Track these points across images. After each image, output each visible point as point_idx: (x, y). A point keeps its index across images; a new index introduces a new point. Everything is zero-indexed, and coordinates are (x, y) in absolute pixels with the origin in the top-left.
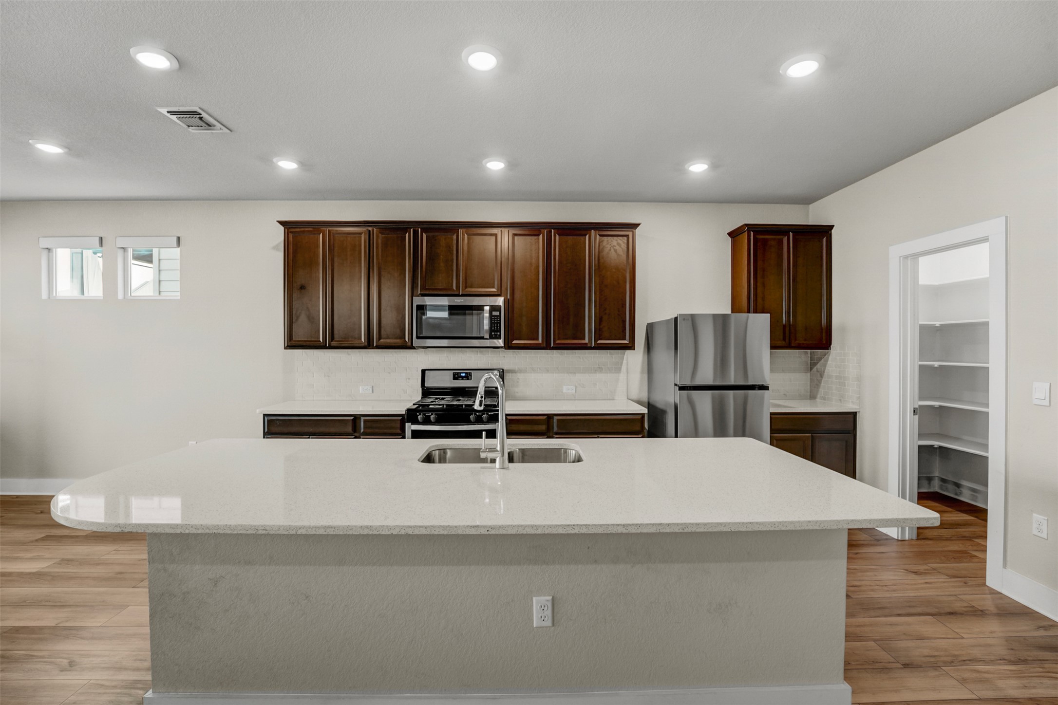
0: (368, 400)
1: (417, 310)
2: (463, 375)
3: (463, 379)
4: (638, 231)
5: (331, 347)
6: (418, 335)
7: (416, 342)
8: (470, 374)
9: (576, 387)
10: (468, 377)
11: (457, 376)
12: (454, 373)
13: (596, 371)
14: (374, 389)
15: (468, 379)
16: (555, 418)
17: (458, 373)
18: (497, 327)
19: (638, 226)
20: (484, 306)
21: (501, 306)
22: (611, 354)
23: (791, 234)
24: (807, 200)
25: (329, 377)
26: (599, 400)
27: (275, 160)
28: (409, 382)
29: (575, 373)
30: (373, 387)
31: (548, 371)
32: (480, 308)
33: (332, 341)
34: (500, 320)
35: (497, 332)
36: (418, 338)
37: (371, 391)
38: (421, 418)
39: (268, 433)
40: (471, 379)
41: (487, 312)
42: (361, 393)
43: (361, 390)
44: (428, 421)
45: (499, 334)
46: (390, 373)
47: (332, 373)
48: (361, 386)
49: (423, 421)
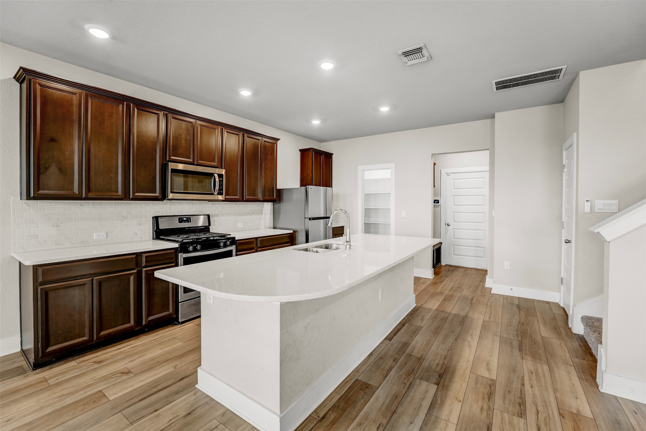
0: (102, 245)
1: (172, 172)
2: (185, 219)
3: (185, 222)
4: (278, 142)
5: (87, 199)
6: (172, 191)
7: (171, 196)
8: (189, 218)
9: (244, 223)
10: (188, 220)
11: (181, 220)
12: (179, 218)
13: (252, 214)
14: (108, 234)
15: (188, 222)
16: (259, 239)
17: (181, 218)
18: (221, 187)
19: (279, 140)
20: (214, 173)
21: (223, 174)
22: (258, 204)
23: (323, 155)
24: (321, 141)
25: (58, 226)
26: (254, 230)
27: (86, 26)
28: (140, 227)
29: (243, 216)
30: (107, 233)
31: (230, 215)
32: (212, 175)
33: (88, 193)
34: (223, 183)
35: (221, 191)
36: (172, 192)
37: (105, 237)
38: (191, 248)
39: (42, 284)
40: (191, 222)
41: (217, 178)
42: (94, 239)
43: (95, 236)
44: (195, 250)
45: (222, 192)
46: (123, 220)
47: (62, 223)
48: (95, 233)
49: (192, 250)
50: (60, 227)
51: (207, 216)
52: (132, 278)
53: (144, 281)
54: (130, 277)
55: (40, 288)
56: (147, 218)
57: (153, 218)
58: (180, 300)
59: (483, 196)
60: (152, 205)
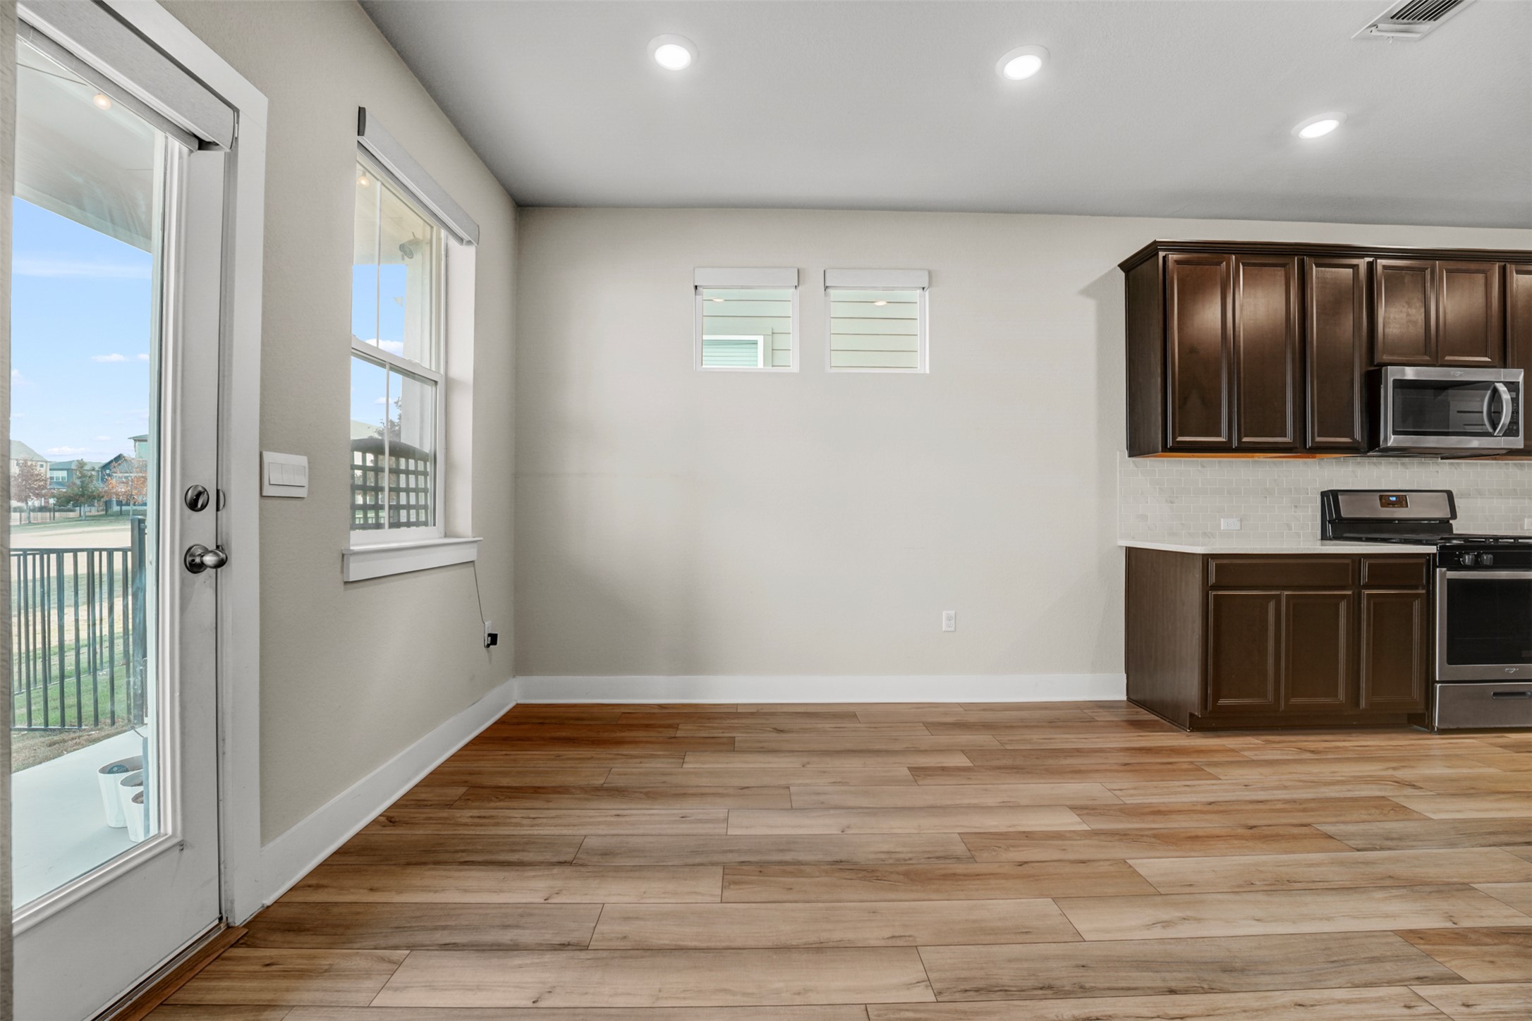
1: (1395, 387)
2: (1393, 499)
3: (1394, 506)
6: (1395, 429)
7: (1392, 441)
8: (1402, 498)
10: (1401, 502)
11: (1384, 501)
12: (1379, 496)
14: (1243, 522)
15: (1403, 506)
17: (1387, 496)
18: (1515, 416)
21: (1518, 382)
28: (1295, 512)
30: (1241, 519)
31: (1501, 495)
33: (1240, 440)
34: (1518, 406)
35: (1514, 426)
36: (1395, 432)
37: (1238, 527)
38: (1468, 559)
39: (1215, 587)
40: (1407, 506)
41: (1504, 392)
42: (1222, 529)
43: (1223, 524)
44: (1477, 565)
45: (1515, 428)
47: (1177, 497)
48: (1223, 518)
49: (1473, 565)
51: (1446, 495)
52: (1343, 606)
53: (1364, 616)
54: (1339, 604)
55: (1212, 593)
56: (1308, 494)
57: (1324, 494)
58: (1439, 678)
60: (1318, 468)
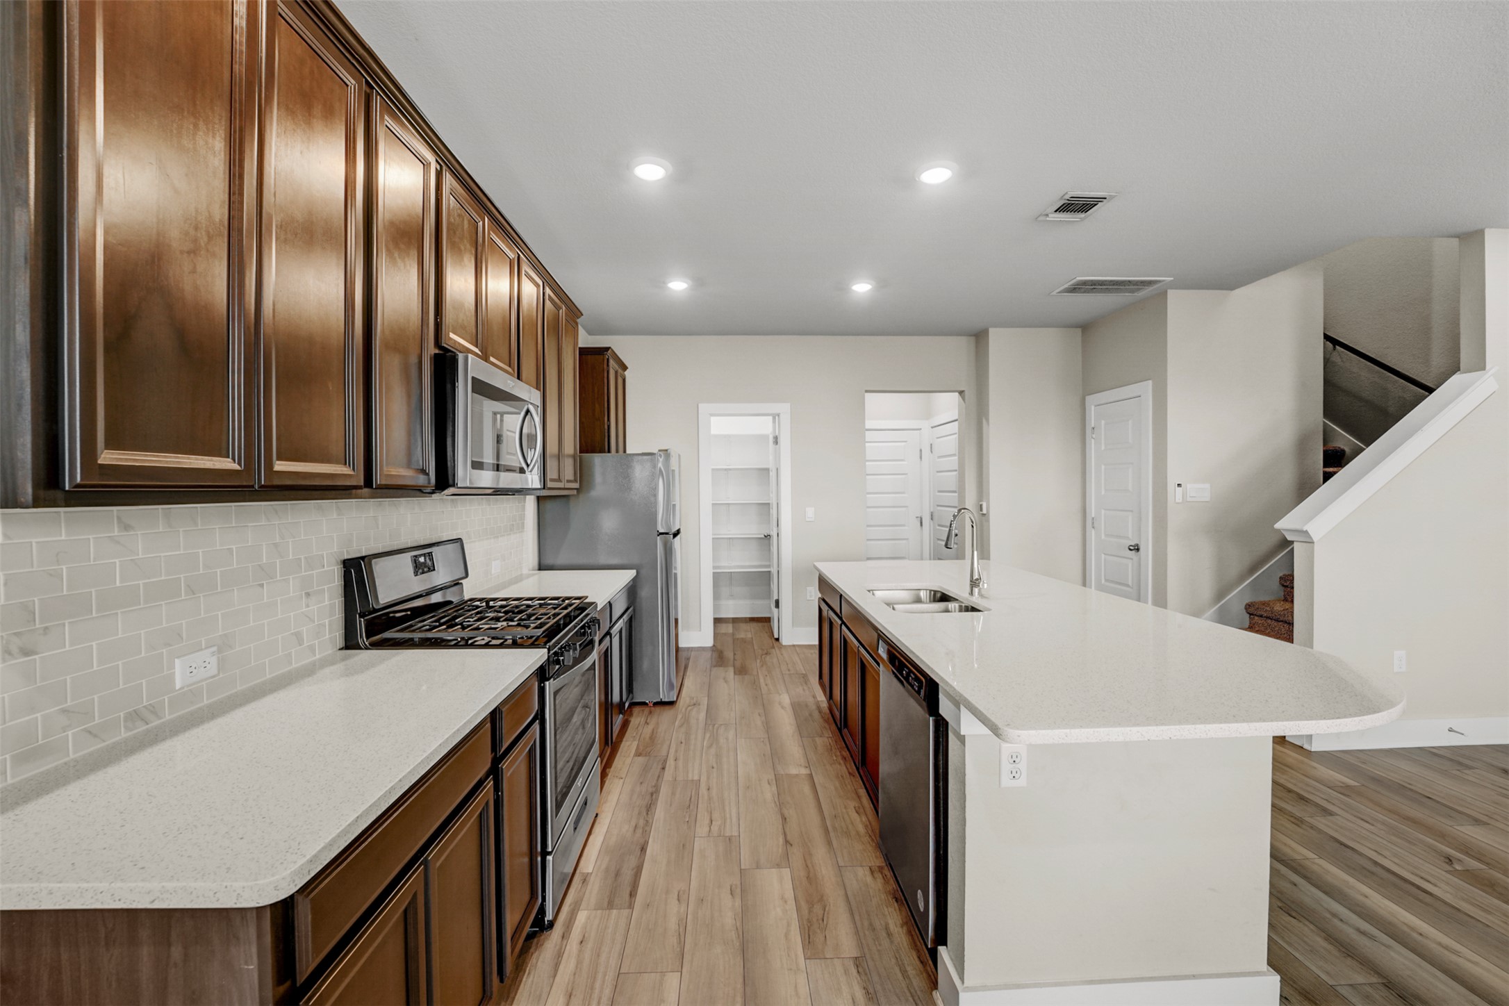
2: (422, 560)
3: (424, 572)
8: (430, 557)
10: (428, 564)
11: (415, 564)
12: (411, 557)
15: (430, 569)
17: (416, 557)
20: (528, 403)
28: (307, 605)
29: (498, 537)
40: (434, 569)
42: (178, 687)
43: (179, 674)
46: (262, 586)
48: (178, 657)
50: (36, 653)
51: (459, 544)
56: (323, 567)
59: (903, 476)
